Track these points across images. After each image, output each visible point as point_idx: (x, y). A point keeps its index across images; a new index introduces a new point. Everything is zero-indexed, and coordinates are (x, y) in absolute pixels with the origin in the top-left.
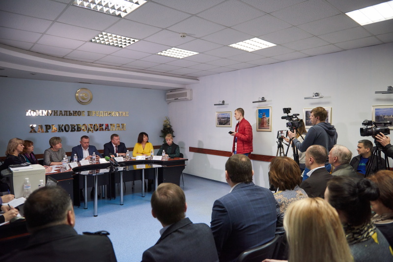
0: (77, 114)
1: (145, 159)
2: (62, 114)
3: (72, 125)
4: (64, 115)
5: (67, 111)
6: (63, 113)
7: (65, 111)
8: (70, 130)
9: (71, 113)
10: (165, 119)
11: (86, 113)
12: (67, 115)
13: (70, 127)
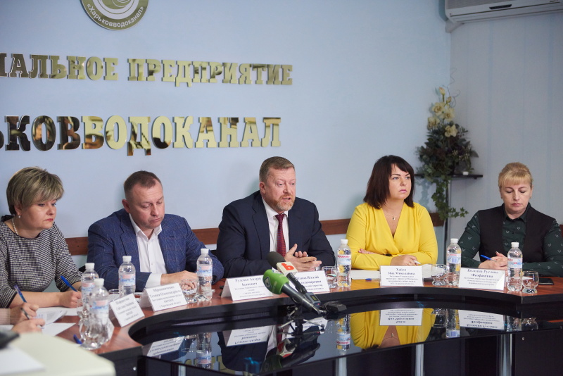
0: (83, 72)
1: (420, 284)
2: (23, 68)
3: (63, 120)
4: (33, 75)
5: (44, 58)
6: (29, 68)
7: (34, 58)
8: (58, 140)
9: (61, 67)
10: (435, 100)
11: (122, 70)
12: (43, 75)
13: (58, 126)
